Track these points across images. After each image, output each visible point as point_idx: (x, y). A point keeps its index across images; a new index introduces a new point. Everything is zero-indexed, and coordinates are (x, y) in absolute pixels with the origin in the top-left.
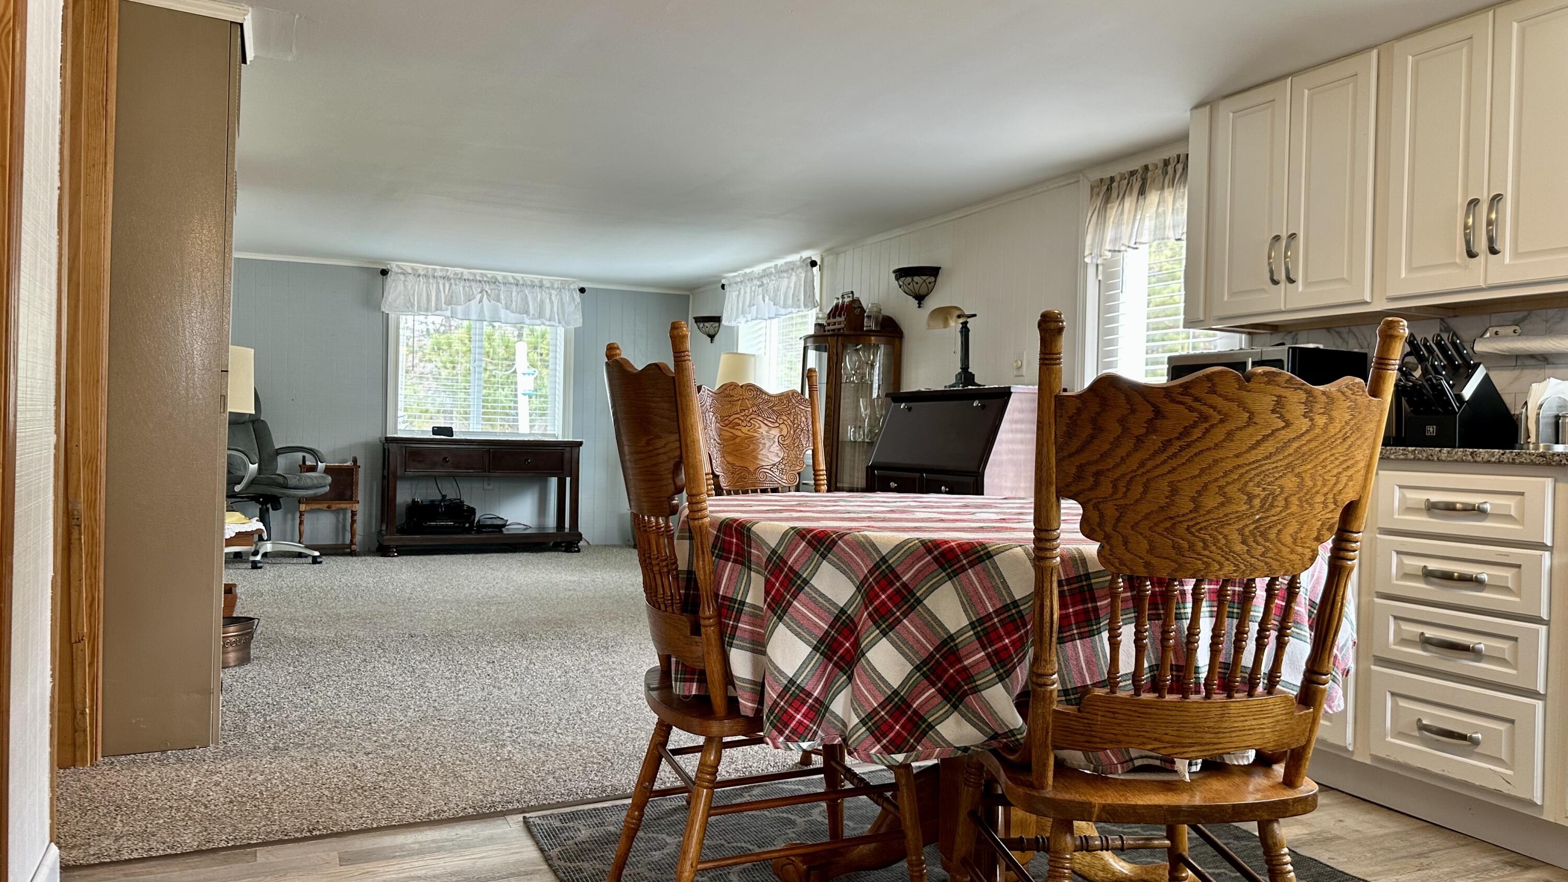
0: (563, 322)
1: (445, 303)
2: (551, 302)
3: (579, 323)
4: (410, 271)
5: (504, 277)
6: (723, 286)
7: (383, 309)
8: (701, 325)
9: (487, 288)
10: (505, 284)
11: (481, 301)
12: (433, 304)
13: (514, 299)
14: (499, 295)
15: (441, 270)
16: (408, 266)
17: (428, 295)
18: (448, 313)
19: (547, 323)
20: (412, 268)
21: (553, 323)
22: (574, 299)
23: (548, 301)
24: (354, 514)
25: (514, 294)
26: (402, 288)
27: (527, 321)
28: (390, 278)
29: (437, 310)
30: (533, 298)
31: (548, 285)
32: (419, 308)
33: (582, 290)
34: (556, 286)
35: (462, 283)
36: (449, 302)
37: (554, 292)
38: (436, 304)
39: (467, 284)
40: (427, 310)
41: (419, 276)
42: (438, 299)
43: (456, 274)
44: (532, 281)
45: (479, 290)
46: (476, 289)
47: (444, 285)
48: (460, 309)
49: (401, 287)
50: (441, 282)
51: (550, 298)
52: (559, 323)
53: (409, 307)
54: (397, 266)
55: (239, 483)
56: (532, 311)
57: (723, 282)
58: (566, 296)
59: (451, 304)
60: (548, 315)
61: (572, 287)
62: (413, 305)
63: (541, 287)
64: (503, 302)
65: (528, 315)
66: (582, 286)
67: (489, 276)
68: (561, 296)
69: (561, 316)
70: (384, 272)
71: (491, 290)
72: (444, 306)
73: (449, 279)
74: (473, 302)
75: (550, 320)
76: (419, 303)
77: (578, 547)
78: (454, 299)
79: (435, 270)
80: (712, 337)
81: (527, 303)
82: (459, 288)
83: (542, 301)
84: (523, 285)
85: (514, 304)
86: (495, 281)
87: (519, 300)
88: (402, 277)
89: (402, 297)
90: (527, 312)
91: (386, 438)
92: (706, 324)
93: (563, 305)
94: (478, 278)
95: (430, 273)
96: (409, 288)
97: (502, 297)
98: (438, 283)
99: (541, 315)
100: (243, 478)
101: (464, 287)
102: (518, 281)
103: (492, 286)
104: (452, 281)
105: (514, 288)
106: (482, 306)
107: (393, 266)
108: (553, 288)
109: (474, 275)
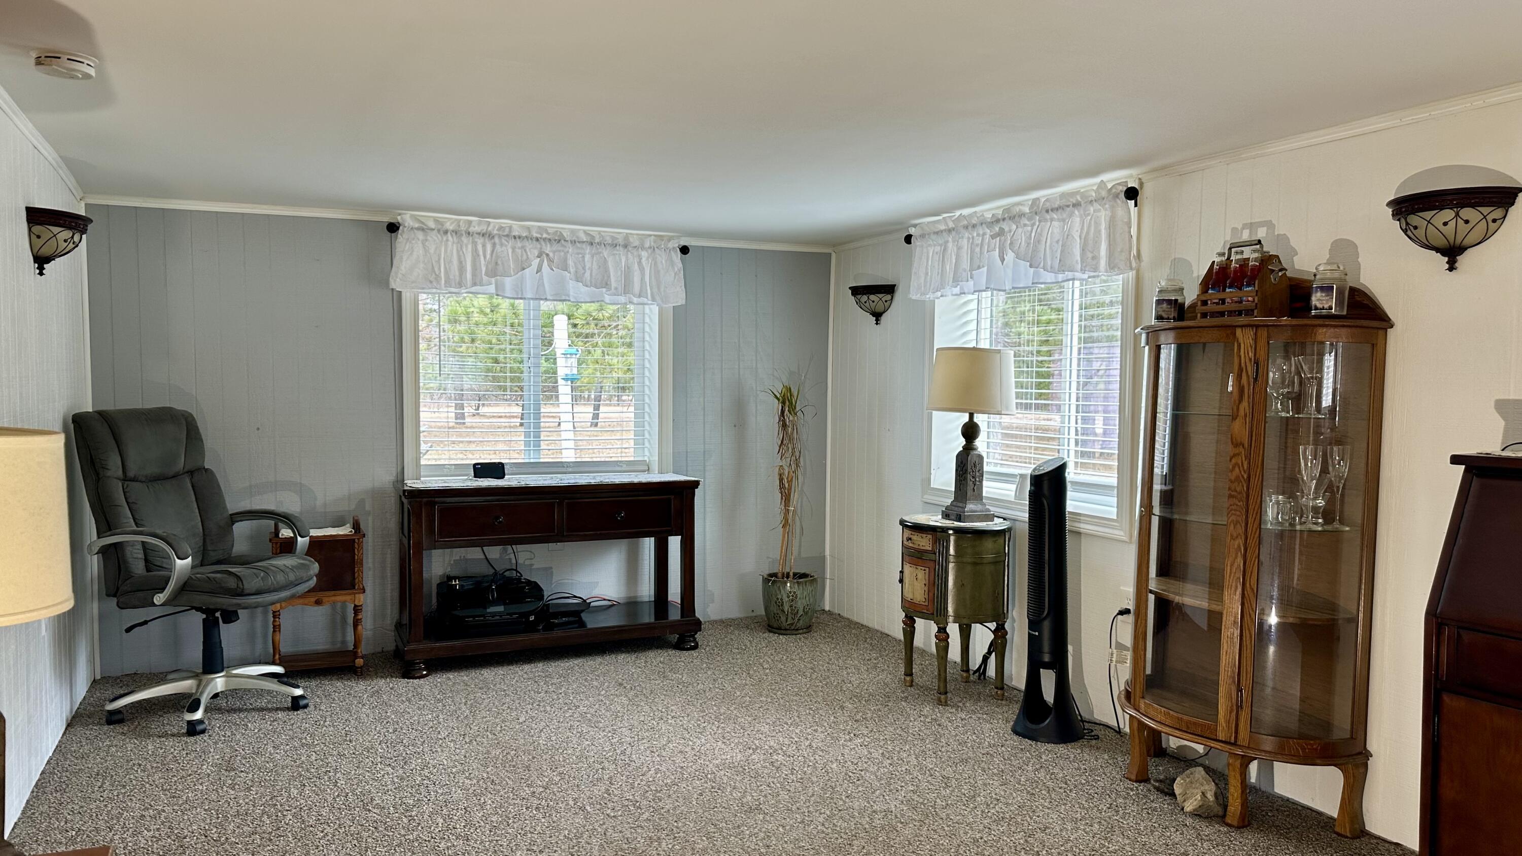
0: (658, 298)
1: (487, 274)
2: (642, 270)
3: (681, 300)
4: (431, 224)
5: (573, 232)
6: (908, 239)
7: (393, 285)
8: (865, 298)
9: (548, 249)
10: (574, 242)
11: (539, 270)
12: (469, 275)
13: (588, 265)
14: (565, 260)
15: (480, 223)
16: (430, 221)
17: (460, 262)
18: (492, 289)
19: (635, 300)
20: (436, 220)
21: (645, 300)
22: (672, 264)
23: (636, 267)
24: (357, 610)
25: (587, 257)
26: (421, 252)
27: (607, 298)
28: (402, 237)
29: (474, 284)
30: (616, 261)
31: (637, 243)
32: (448, 283)
33: (684, 250)
34: (647, 245)
35: (512, 242)
36: (493, 272)
37: (644, 254)
38: (474, 275)
39: (519, 244)
40: (460, 285)
41: (446, 232)
42: (475, 268)
43: (501, 228)
44: (613, 238)
45: (536, 253)
46: (532, 250)
47: (484, 246)
48: (508, 282)
49: (419, 250)
50: (480, 241)
51: (640, 263)
52: (653, 299)
53: (431, 280)
54: (415, 218)
55: (162, 590)
56: (614, 285)
57: (912, 231)
58: (662, 258)
59: (495, 275)
60: (637, 288)
61: (670, 245)
62: (438, 278)
63: (625, 246)
64: (572, 270)
65: (609, 289)
66: (683, 243)
67: (550, 231)
68: (655, 260)
69: (655, 290)
70: (393, 228)
71: (554, 252)
72: (485, 278)
73: (491, 237)
74: (527, 271)
75: (640, 296)
76: (447, 273)
77: (695, 640)
78: (500, 268)
79: (470, 222)
80: (878, 316)
81: (607, 270)
82: (507, 250)
83: (628, 268)
84: (599, 244)
85: (587, 274)
86: (559, 239)
87: (595, 266)
88: (420, 235)
89: (422, 265)
90: (606, 285)
91: (404, 491)
92: (872, 297)
93: (657, 272)
94: (535, 235)
95: (463, 228)
96: (432, 251)
97: (570, 263)
98: (475, 244)
99: (627, 289)
100: (167, 580)
101: (514, 249)
102: (593, 237)
103: (556, 247)
104: (497, 240)
105: (588, 249)
106: (541, 278)
107: (407, 219)
108: (643, 248)
109: (528, 229)
